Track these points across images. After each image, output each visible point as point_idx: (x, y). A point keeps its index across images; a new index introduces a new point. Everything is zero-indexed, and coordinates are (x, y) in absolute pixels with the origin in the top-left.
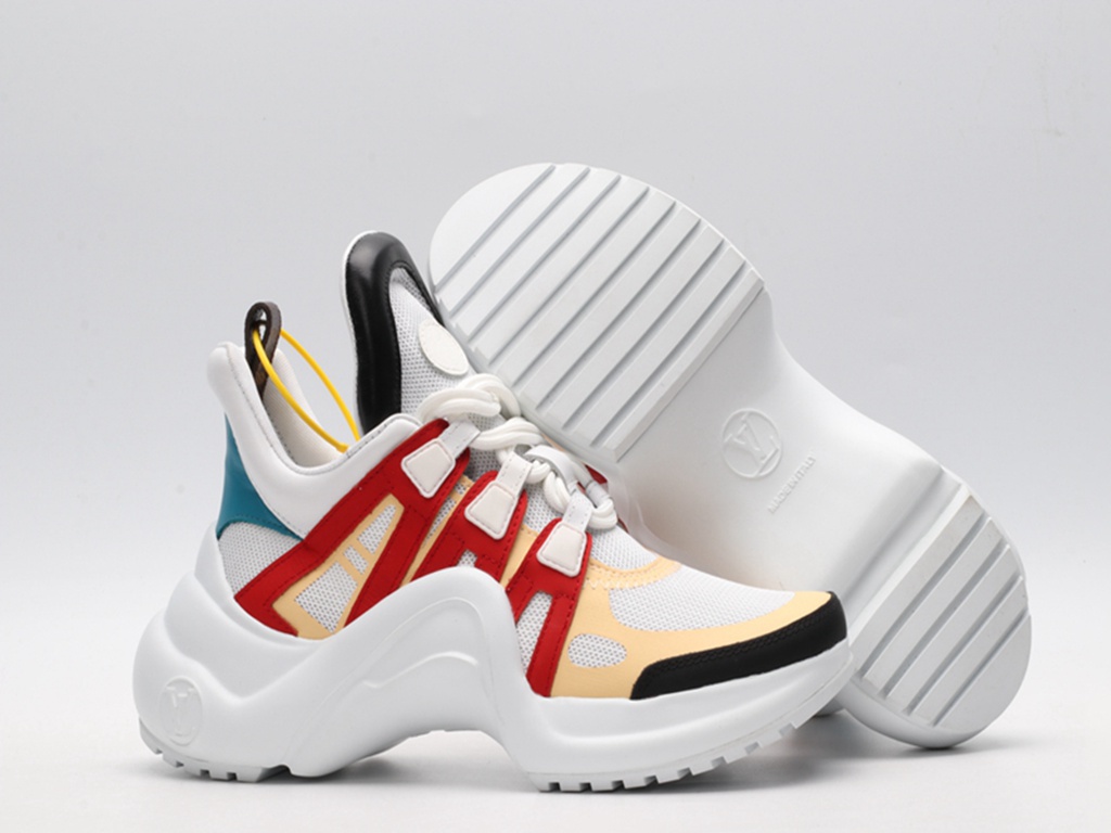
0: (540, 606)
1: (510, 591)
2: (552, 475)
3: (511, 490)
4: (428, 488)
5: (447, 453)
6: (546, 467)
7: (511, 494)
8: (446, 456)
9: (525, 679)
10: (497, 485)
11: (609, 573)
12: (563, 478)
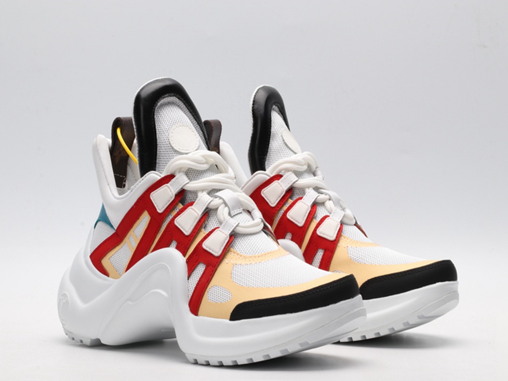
0: (200, 269)
1: (188, 262)
2: (223, 205)
3: (198, 212)
4: (160, 209)
5: (171, 191)
6: (221, 201)
7: (197, 214)
8: (170, 193)
9: (187, 306)
10: (192, 209)
11: (239, 256)
12: (228, 207)
